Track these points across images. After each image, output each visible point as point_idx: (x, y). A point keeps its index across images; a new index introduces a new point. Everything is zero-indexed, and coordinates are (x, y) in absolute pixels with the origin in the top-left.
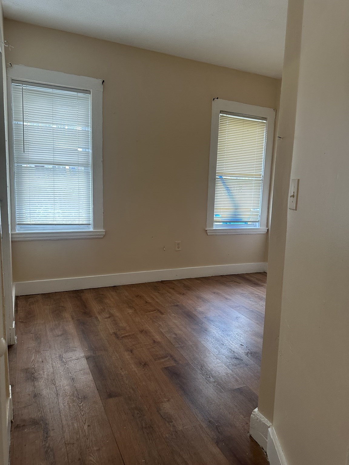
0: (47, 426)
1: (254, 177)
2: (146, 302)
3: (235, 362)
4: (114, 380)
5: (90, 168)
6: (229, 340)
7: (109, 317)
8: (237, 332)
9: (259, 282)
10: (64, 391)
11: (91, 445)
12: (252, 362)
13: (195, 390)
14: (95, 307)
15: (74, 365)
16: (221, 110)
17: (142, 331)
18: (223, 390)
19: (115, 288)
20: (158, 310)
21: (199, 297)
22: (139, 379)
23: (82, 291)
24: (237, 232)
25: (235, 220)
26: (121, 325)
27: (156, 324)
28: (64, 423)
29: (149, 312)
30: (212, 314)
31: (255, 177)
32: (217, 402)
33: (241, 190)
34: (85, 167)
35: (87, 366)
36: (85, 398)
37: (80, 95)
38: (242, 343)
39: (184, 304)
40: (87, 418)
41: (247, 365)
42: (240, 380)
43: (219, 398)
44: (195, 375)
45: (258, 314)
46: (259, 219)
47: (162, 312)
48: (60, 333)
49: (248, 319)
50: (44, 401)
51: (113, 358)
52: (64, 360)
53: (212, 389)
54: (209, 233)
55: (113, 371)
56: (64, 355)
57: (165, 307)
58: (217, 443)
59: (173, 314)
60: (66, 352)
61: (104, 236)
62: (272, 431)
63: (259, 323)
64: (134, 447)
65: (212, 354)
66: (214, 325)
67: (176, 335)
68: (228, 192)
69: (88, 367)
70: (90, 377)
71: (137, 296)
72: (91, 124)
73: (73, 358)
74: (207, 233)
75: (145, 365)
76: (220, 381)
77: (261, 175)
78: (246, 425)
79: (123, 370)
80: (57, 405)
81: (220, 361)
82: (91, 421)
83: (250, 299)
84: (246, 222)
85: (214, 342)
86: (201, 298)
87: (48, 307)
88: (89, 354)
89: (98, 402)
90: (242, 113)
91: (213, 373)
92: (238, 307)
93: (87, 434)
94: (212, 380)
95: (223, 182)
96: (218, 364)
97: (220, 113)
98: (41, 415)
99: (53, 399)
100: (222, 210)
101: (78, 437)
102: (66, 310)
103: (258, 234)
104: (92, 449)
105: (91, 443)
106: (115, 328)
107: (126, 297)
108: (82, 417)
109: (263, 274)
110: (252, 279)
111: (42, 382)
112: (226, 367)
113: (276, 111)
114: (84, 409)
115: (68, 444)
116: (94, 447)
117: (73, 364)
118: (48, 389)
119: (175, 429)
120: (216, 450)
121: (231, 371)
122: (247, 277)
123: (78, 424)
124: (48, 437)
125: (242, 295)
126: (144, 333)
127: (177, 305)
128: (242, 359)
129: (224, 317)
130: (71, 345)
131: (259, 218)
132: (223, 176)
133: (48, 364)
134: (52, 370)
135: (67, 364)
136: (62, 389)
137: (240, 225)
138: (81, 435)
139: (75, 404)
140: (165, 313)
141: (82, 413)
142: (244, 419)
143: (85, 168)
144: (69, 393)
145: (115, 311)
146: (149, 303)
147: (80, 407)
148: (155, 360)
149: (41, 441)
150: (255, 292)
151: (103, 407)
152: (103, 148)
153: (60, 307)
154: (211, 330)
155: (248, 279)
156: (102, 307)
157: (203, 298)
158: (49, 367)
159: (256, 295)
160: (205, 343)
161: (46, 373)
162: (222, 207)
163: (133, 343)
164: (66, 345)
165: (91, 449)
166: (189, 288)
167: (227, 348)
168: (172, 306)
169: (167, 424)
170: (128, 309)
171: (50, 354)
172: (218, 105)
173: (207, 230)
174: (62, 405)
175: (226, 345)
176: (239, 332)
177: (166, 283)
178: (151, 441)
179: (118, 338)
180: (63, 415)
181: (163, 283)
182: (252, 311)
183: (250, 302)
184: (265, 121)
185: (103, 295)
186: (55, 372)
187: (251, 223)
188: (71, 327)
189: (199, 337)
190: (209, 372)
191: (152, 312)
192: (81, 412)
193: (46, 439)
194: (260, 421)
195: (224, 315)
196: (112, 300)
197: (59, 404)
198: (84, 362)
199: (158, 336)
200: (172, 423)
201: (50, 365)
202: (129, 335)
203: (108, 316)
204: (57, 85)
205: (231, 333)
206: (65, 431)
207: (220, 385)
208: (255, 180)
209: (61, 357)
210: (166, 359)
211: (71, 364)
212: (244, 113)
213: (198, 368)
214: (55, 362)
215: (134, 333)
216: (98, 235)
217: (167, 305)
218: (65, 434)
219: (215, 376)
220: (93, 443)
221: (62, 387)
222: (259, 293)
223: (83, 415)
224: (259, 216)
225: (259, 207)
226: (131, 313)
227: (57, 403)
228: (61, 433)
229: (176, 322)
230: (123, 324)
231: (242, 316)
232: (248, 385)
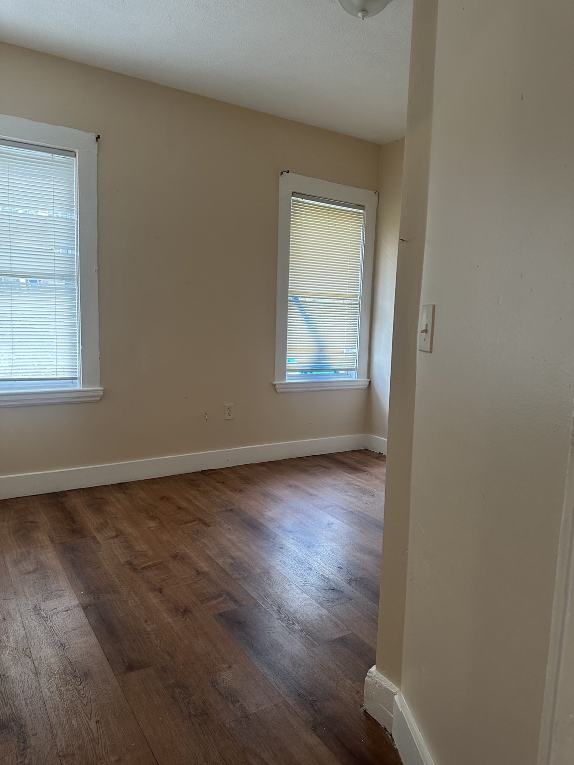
0: (23, 729)
1: (346, 299)
2: (179, 508)
3: (332, 595)
4: (134, 641)
5: (76, 281)
6: (320, 561)
7: (116, 536)
8: (330, 548)
9: (359, 466)
10: (48, 666)
11: (104, 754)
12: (358, 593)
13: (272, 646)
14: (90, 520)
15: (61, 621)
16: (294, 191)
17: (176, 557)
18: (316, 643)
19: (121, 487)
20: (200, 520)
21: (266, 495)
22: (178, 635)
23: (64, 494)
24: (323, 387)
25: (319, 367)
26: (138, 548)
27: (199, 543)
28: (54, 720)
29: (185, 523)
30: (288, 522)
31: (349, 300)
32: (308, 662)
33: (322, 320)
34: (66, 280)
35: (86, 620)
36: (87, 675)
37: (58, 157)
38: (340, 564)
39: (243, 508)
40: (93, 709)
41: (350, 599)
42: (342, 624)
43: (311, 656)
44: (269, 622)
45: (361, 516)
46: (356, 365)
47: (207, 522)
48: (31, 568)
49: (346, 526)
50: (14, 687)
51: (130, 604)
52: (43, 613)
53: (299, 642)
54: (278, 388)
55: (131, 625)
56: (43, 606)
57: (212, 513)
58: (314, 728)
59: (227, 525)
60: (46, 599)
61: (102, 398)
62: (401, 701)
63: (363, 531)
64: (179, 749)
65: (294, 586)
66: (293, 539)
67: (233, 558)
68: (308, 323)
69: (88, 622)
70: (93, 639)
71: (162, 499)
72: (77, 207)
73: (60, 609)
74: (276, 390)
75: (186, 611)
76: (310, 628)
77: (358, 295)
78: (356, 696)
79: (149, 622)
80: (38, 692)
81: (308, 597)
82: (100, 713)
83: (348, 493)
84: (335, 370)
85: (296, 566)
86: (270, 495)
87: (6, 523)
88: (87, 600)
89: (110, 680)
90: (326, 197)
91: (298, 616)
92: (329, 507)
93: (96, 735)
94: (297, 627)
95: (299, 306)
96: (305, 602)
97: (293, 196)
98: (10, 710)
99: (30, 681)
100: (298, 352)
101: (81, 741)
102: (38, 527)
103: (355, 389)
104: (107, 760)
105: (104, 751)
106: (128, 553)
107: (142, 501)
108: (84, 707)
109: (364, 453)
110: (348, 460)
111: (6, 655)
112: (319, 605)
113: (378, 194)
114: (87, 695)
115: (64, 756)
116: (110, 757)
117: (59, 619)
118: (19, 665)
119: (245, 712)
120: (313, 740)
121: (326, 611)
122: (340, 458)
123: (79, 720)
124: (27, 748)
125: (334, 487)
126: (179, 559)
127: (231, 510)
128: (342, 590)
129: (308, 524)
130: (53, 587)
131: (355, 363)
132: (299, 297)
133: (14, 623)
134: (23, 632)
135: (49, 621)
136: (45, 663)
137: (328, 375)
138: (85, 738)
139: (70, 687)
140: (212, 524)
141: (84, 702)
142: (353, 685)
143: (66, 282)
144: (57, 669)
145: (125, 526)
146: (184, 509)
147: (79, 691)
148: (202, 602)
149: (15, 755)
150: (355, 482)
151: (119, 688)
152: (98, 248)
153: (28, 522)
154: (290, 546)
155: (342, 462)
156: (102, 520)
157: (273, 494)
158: (16, 628)
159: (356, 487)
160: (281, 568)
161: (11, 639)
162: (299, 347)
163: (162, 577)
164: (45, 588)
165: (105, 760)
166: (247, 480)
167: (318, 575)
168: (223, 511)
169: (231, 706)
170: (148, 521)
171: (17, 605)
172: (288, 182)
173: (275, 385)
174: (47, 691)
175: (315, 570)
176: (335, 547)
177: (209, 474)
178: (206, 736)
179: (135, 570)
180: (51, 708)
181: (205, 475)
182: (351, 512)
183: (347, 498)
184: (362, 211)
185: (101, 499)
186: (28, 635)
187: (344, 372)
188: (50, 557)
189: (270, 559)
190: (292, 616)
191: (190, 524)
192: (82, 699)
193: (24, 752)
194: (381, 686)
195: (309, 520)
196: (119, 506)
197: (40, 690)
198: (80, 614)
199: (203, 562)
200: (239, 704)
201: (19, 624)
202: (155, 565)
203: (114, 534)
204: (15, 139)
205: (322, 549)
206: (57, 735)
207: (310, 634)
208: (348, 304)
209: (37, 610)
210: (221, 599)
211: (57, 621)
212: (330, 198)
213: (273, 610)
214: (27, 619)
215: (161, 560)
216: (92, 397)
217: (215, 511)
218: (57, 740)
219: (302, 621)
220: (108, 750)
221: (43, 660)
222: (360, 482)
223: (85, 704)
224: (355, 361)
225: (356, 347)
226: (153, 527)
227: (38, 688)
228: (50, 738)
229: (230, 537)
230: (141, 547)
231: (337, 520)
232: (355, 632)
